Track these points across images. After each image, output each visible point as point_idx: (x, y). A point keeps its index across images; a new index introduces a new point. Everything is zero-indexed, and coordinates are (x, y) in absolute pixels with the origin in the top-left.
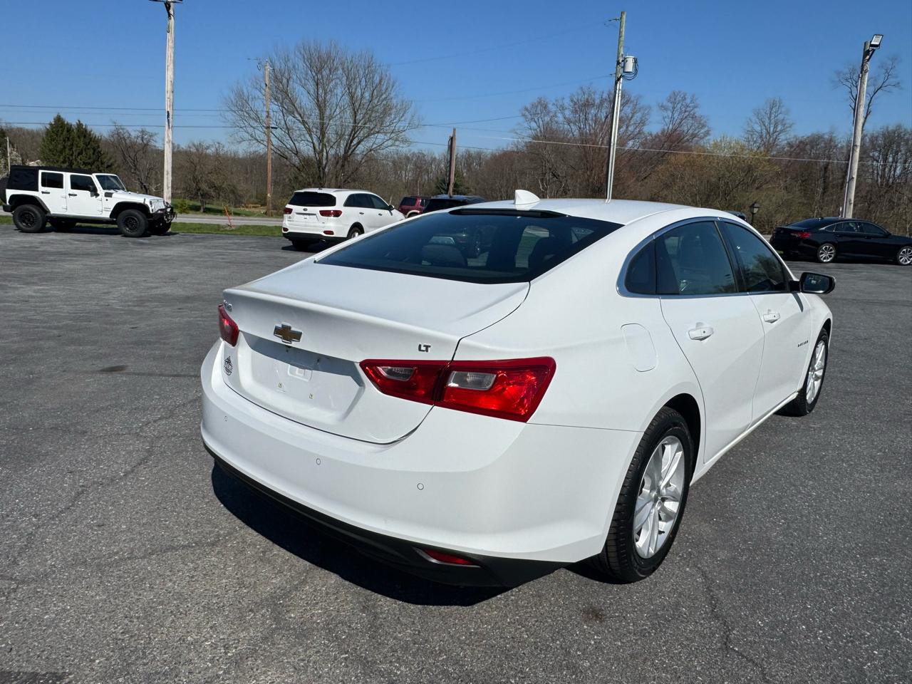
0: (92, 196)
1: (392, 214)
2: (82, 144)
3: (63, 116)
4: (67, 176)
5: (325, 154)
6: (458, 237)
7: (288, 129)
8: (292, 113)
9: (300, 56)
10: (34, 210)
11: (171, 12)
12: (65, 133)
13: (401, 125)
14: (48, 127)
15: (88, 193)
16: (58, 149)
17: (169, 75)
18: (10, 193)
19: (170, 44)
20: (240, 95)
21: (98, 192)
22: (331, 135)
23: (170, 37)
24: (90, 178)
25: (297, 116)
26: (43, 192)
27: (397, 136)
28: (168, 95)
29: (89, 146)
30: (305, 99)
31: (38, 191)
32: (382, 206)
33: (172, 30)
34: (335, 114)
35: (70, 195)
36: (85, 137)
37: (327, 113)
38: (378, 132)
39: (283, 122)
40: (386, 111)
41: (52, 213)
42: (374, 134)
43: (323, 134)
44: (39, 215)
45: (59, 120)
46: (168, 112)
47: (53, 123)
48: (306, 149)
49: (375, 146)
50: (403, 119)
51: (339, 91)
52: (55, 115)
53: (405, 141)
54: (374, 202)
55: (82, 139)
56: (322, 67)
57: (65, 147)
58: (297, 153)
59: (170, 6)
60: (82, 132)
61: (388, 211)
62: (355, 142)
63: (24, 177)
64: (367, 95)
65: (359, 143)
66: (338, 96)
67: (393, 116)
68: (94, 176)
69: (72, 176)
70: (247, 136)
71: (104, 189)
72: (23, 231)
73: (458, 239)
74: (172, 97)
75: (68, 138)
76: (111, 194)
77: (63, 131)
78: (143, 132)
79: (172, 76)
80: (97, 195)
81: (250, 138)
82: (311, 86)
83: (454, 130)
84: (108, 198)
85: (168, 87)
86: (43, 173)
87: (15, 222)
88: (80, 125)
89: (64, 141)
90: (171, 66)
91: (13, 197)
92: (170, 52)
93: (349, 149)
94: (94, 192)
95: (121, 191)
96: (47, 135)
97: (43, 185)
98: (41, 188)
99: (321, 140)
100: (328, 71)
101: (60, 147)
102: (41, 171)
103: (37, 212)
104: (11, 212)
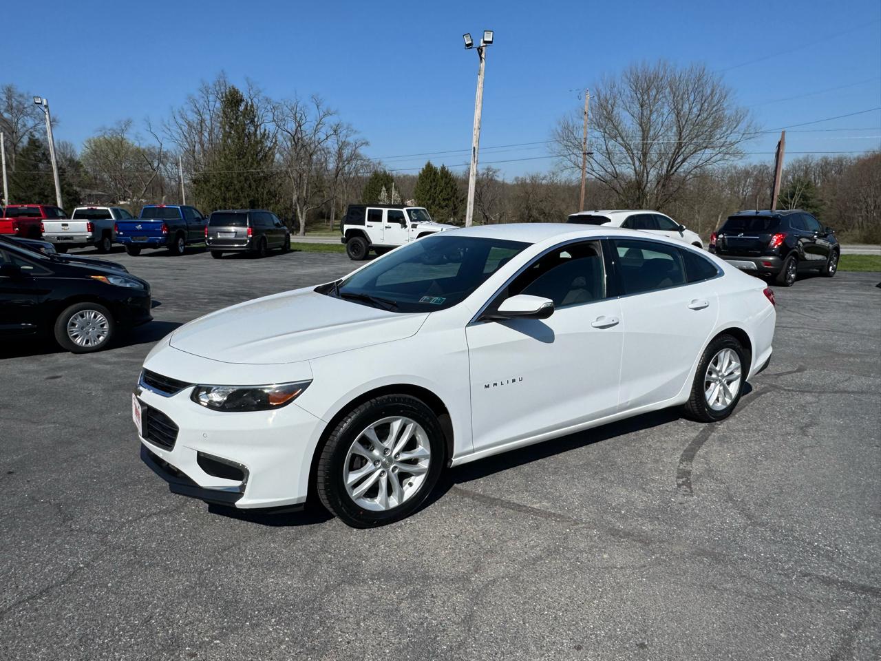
0: (402, 228)
1: (682, 236)
2: (443, 184)
3: (432, 162)
4: (385, 211)
5: (645, 175)
6: (764, 261)
7: (608, 153)
8: (615, 137)
9: (626, 80)
10: (361, 241)
11: (483, 55)
12: (432, 176)
13: (732, 138)
14: (421, 172)
15: (399, 225)
16: (427, 189)
17: (478, 113)
18: (346, 227)
19: (480, 85)
20: (566, 128)
21: (407, 224)
22: (653, 156)
23: (480, 79)
24: (402, 212)
25: (619, 139)
26: (368, 226)
27: (728, 150)
28: (476, 132)
29: (449, 185)
30: (628, 122)
31: (363, 224)
32: (672, 227)
33: (482, 73)
34: (660, 133)
35: (386, 227)
36: (446, 177)
37: (652, 133)
38: (706, 148)
39: (605, 147)
40: (716, 125)
41: (374, 243)
42: (700, 150)
43: (645, 154)
44: (364, 246)
45: (429, 166)
46: (474, 148)
47: (424, 167)
48: (627, 171)
49: (701, 162)
50: (735, 130)
51: (666, 110)
52: (426, 163)
53: (735, 154)
54: (660, 223)
55: (444, 179)
56: (649, 88)
57: (431, 187)
58: (616, 176)
59: (482, 51)
60: (445, 173)
61: (678, 232)
62: (679, 160)
63: (356, 215)
64: (695, 110)
65: (683, 161)
66: (663, 116)
67: (724, 129)
68: (404, 210)
69: (389, 211)
70: (570, 164)
71: (411, 221)
72: (353, 259)
73: (762, 263)
74: (478, 134)
75: (434, 180)
76: (417, 225)
77: (431, 174)
78: (488, 169)
79: (480, 115)
80: (406, 227)
81: (573, 166)
82: (636, 108)
83: (783, 133)
84: (414, 229)
85: (476, 125)
86: (369, 210)
87: (347, 251)
88: (443, 168)
89: (431, 182)
90: (480, 105)
91: (348, 230)
92: (479, 93)
93: (672, 167)
94: (404, 225)
95: (425, 223)
96: (420, 178)
97: (369, 220)
98: (367, 223)
99: (644, 162)
100: (654, 92)
101: (428, 187)
102: (368, 209)
103: (362, 243)
104: (346, 242)
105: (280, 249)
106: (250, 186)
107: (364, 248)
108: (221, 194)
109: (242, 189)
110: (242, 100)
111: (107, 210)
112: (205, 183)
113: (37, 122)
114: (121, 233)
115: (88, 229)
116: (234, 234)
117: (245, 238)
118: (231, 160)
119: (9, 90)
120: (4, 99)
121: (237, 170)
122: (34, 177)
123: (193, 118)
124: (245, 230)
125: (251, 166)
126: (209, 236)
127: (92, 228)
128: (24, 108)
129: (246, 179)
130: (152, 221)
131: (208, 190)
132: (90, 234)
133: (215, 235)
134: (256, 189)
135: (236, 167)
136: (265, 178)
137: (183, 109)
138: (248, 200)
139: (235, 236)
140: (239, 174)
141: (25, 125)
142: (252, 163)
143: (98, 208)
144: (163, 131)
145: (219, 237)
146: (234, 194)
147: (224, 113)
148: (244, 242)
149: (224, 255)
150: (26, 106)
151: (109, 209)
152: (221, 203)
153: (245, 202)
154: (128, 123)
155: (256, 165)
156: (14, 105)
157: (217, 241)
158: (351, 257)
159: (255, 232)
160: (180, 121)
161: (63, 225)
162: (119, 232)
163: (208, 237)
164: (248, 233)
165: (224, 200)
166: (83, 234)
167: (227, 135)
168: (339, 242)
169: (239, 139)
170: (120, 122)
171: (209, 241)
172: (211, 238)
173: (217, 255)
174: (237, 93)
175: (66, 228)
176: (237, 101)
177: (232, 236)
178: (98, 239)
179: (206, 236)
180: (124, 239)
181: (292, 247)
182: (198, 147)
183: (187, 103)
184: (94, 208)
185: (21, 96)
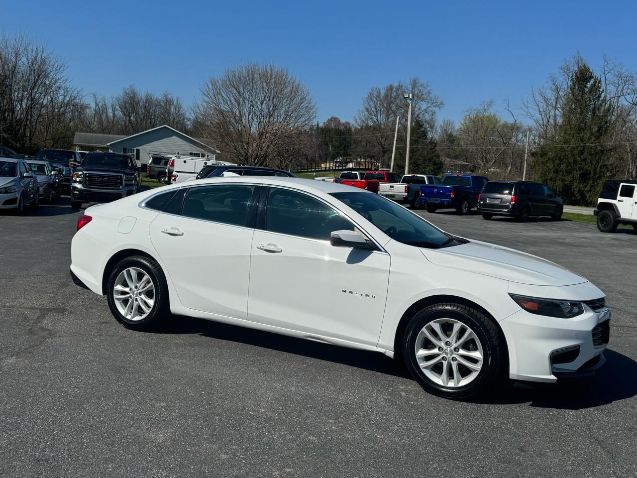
10: (610, 214)
18: (600, 200)
26: (619, 201)
31: (616, 199)
41: (622, 217)
44: (612, 219)
63: (611, 190)
72: (602, 231)
86: (623, 186)
87: (597, 222)
91: (600, 203)
97: (621, 195)
102: (622, 184)
103: (611, 216)
104: (597, 215)
105: (550, 217)
106: (585, 160)
107: (613, 222)
108: (554, 166)
109: (575, 161)
110: (591, 77)
111: (424, 177)
112: (542, 156)
113: (429, 105)
114: (423, 195)
115: (405, 190)
116: (500, 200)
117: (508, 204)
118: (570, 134)
119: (415, 81)
120: (410, 89)
121: (574, 143)
122: (413, 150)
123: (551, 95)
124: (510, 197)
125: (589, 140)
126: (481, 200)
127: (408, 190)
128: (422, 95)
129: (582, 153)
130: (448, 187)
131: (543, 163)
132: (406, 194)
133: (485, 200)
134: (591, 162)
135: (573, 140)
136: (602, 152)
137: (543, 87)
138: (579, 173)
139: (501, 202)
140: (573, 148)
141: (420, 109)
142: (590, 138)
143: (418, 175)
144: (522, 108)
145: (488, 201)
146: (567, 166)
147: (572, 89)
148: (507, 207)
149: (494, 217)
150: (424, 93)
151: (425, 177)
152: (552, 175)
153: (577, 174)
154: (490, 104)
155: (593, 139)
156: (416, 93)
157: (485, 205)
158: (599, 227)
159: (517, 198)
160: (539, 98)
161: (391, 187)
162: (422, 194)
163: (480, 202)
164: (512, 201)
165: (556, 172)
166: (401, 194)
167: (571, 111)
168: (592, 213)
169: (581, 115)
170: (484, 102)
171: (480, 205)
172: (482, 203)
173: (488, 217)
174: (588, 70)
175: (392, 188)
176: (586, 79)
177: (497, 202)
178: (410, 199)
179: (479, 200)
180: (424, 199)
181: (563, 217)
182: (552, 121)
183: (547, 82)
184: (416, 175)
185: (422, 85)
